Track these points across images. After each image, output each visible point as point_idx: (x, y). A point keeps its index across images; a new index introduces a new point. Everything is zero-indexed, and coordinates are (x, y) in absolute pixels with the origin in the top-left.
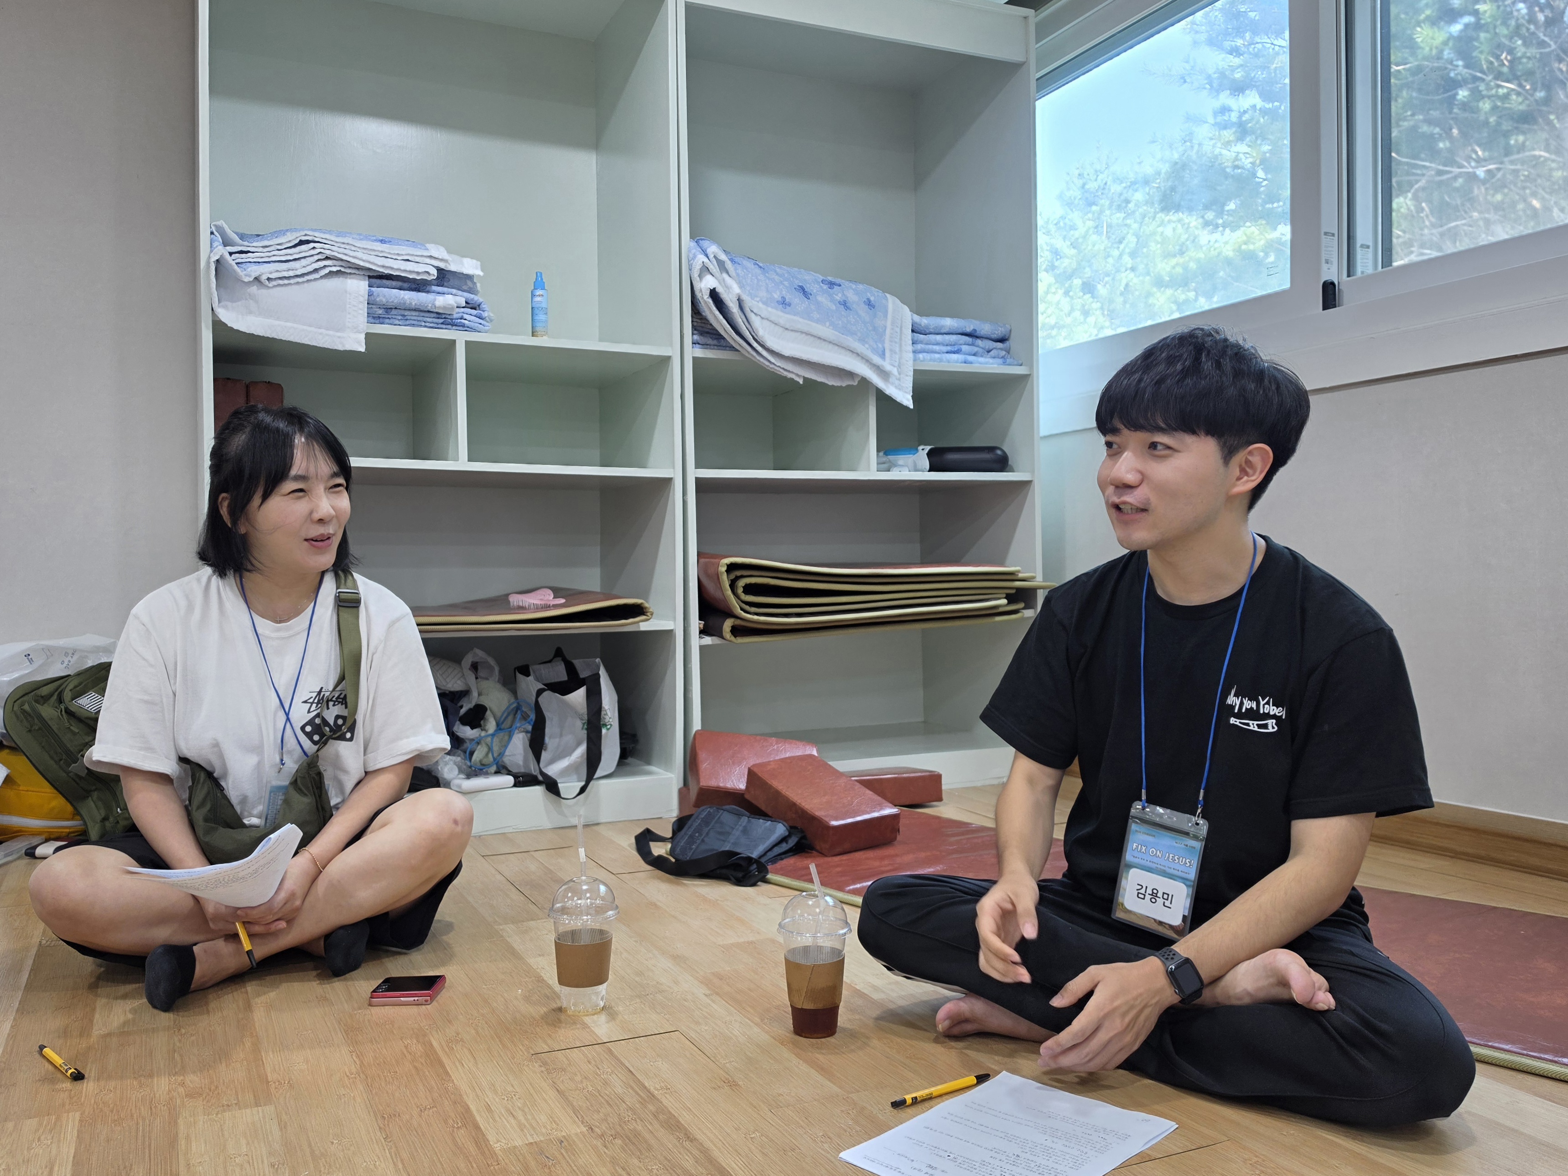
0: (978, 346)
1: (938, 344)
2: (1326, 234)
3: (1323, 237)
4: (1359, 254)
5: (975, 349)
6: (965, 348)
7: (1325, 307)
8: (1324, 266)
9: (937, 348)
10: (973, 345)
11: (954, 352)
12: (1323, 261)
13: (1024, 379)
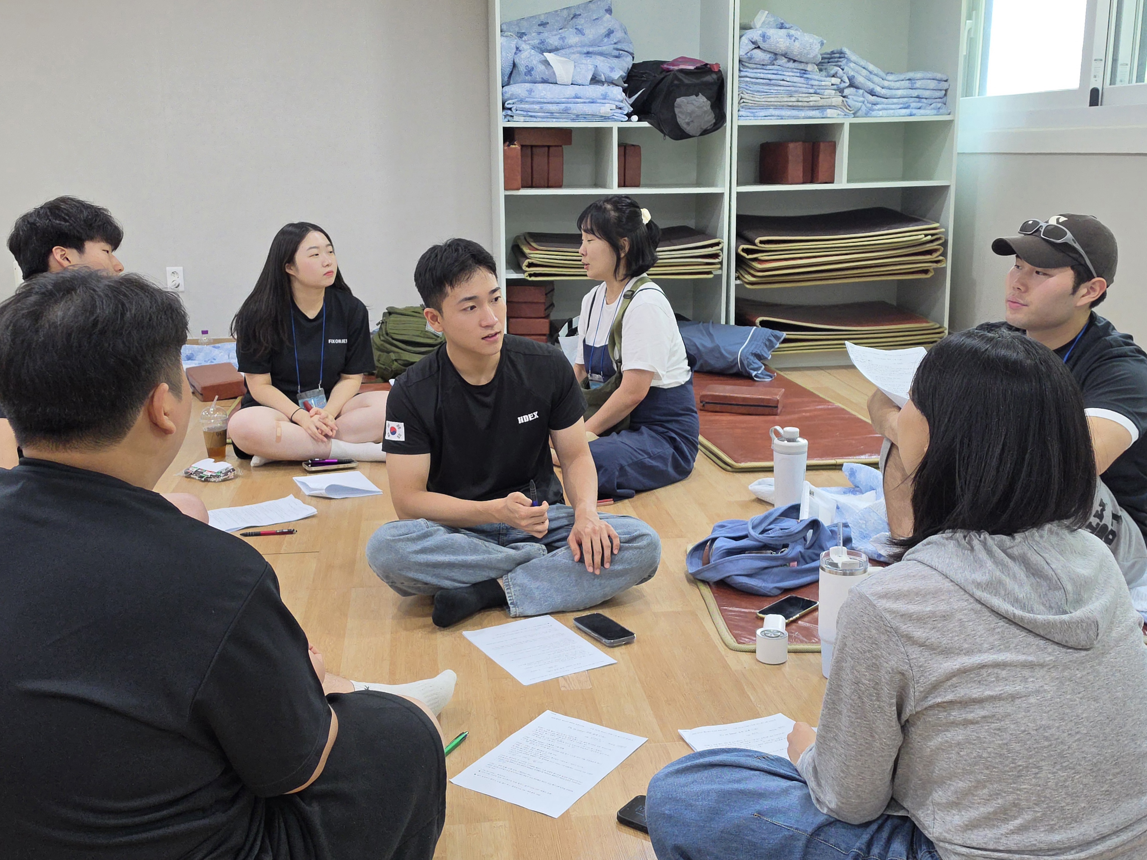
0: (923, 103)
1: (894, 104)
2: (1095, 60)
3: (1093, 62)
4: (1120, 68)
5: (920, 105)
6: (913, 105)
7: (1091, 104)
8: (1093, 79)
9: (893, 106)
10: (919, 102)
11: (905, 108)
12: (1092, 76)
13: (951, 121)
